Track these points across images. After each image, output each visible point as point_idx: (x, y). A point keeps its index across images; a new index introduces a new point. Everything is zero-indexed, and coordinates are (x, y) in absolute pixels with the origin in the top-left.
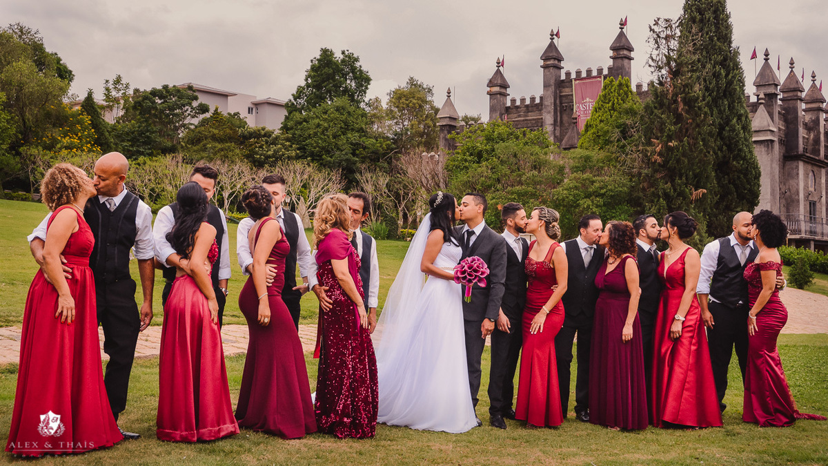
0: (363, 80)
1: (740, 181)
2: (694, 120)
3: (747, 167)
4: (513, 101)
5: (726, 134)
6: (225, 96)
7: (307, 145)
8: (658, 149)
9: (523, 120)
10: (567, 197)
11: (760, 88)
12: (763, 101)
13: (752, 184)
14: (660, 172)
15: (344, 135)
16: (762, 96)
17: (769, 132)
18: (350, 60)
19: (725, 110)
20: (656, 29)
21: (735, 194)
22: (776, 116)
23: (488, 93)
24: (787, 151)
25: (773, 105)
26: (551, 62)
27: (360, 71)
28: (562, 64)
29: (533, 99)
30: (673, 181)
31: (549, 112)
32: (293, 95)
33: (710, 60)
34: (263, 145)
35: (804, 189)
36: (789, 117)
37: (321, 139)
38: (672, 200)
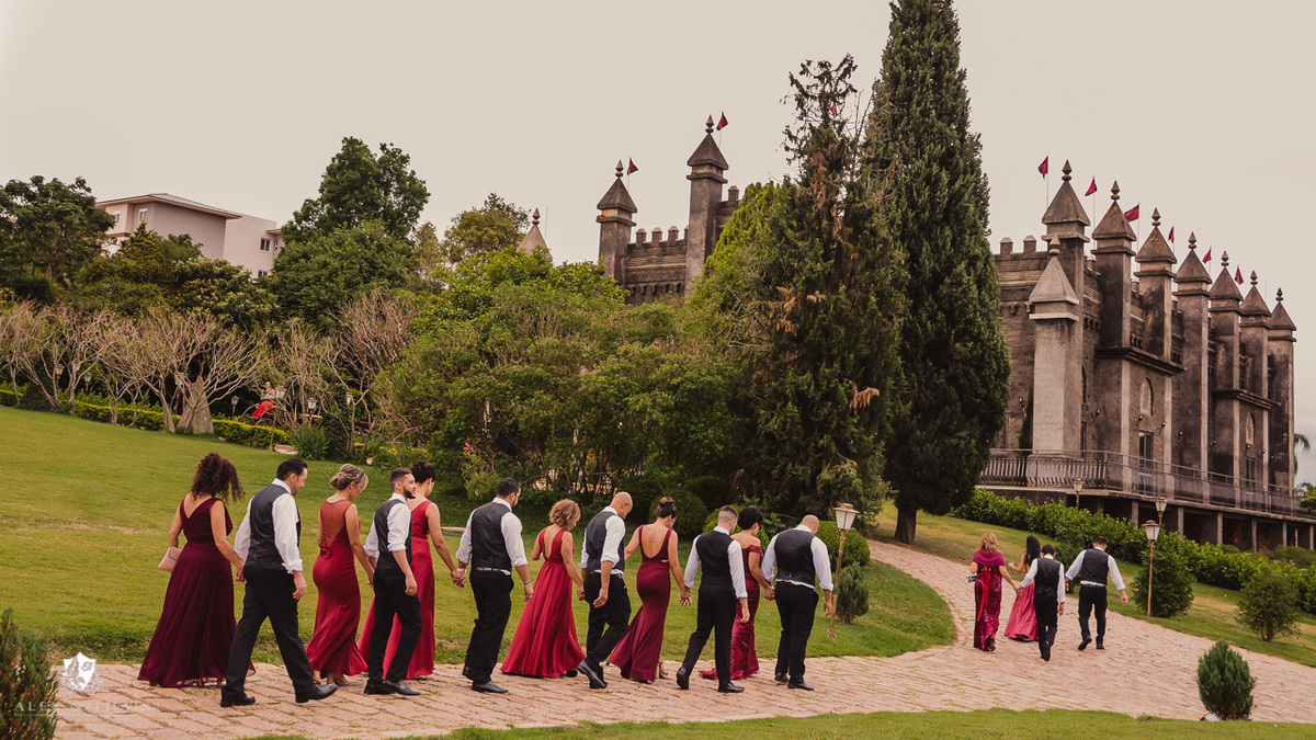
0: (416, 195)
1: (969, 380)
2: (862, 254)
3: (983, 355)
4: (641, 234)
5: (944, 289)
6: (220, 218)
7: (301, 297)
8: (788, 305)
9: (656, 269)
10: (605, 389)
11: (1053, 229)
12: (1057, 251)
13: (992, 386)
14: (792, 352)
15: (365, 283)
16: (1055, 241)
17: (1064, 305)
18: (395, 159)
19: (944, 245)
20: (805, 81)
21: (959, 404)
22: (1080, 279)
23: (598, 220)
24: (1101, 342)
25: (1074, 258)
26: (704, 170)
27: (412, 179)
28: (726, 175)
29: (673, 232)
30: (816, 371)
31: (697, 256)
32: (295, 214)
33: (923, 152)
34: (213, 290)
35: (1131, 410)
36: (1106, 281)
37: (326, 287)
38: (812, 407)
